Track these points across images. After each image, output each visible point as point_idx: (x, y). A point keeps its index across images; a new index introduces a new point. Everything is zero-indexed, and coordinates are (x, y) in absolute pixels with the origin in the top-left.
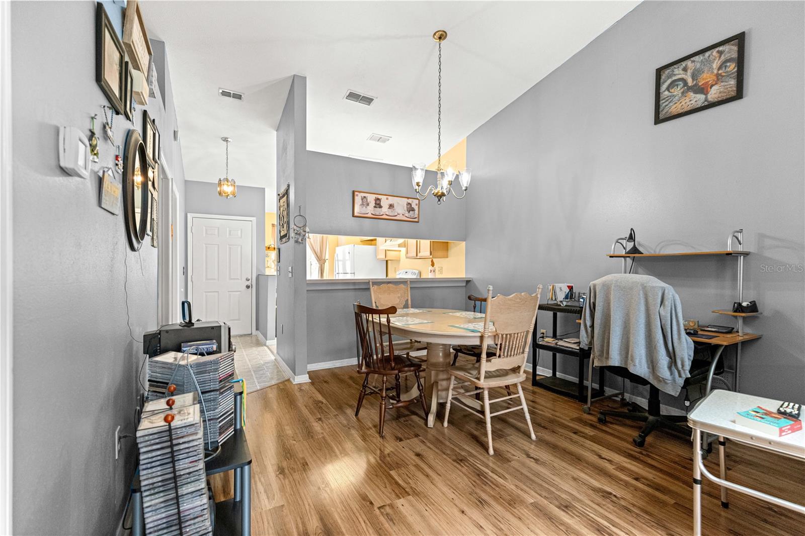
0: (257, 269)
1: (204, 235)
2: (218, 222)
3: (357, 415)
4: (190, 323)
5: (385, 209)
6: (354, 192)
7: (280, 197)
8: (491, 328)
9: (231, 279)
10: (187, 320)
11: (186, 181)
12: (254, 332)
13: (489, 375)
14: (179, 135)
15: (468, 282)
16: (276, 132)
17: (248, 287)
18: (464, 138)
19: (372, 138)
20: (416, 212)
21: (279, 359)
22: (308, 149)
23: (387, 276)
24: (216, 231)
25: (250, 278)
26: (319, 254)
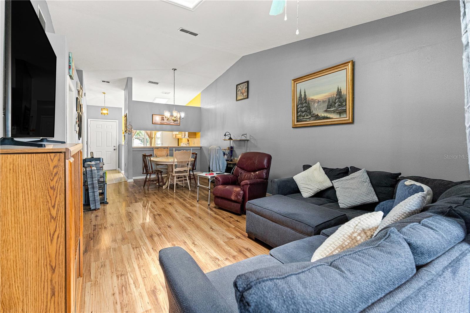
0: (119, 142)
1: (95, 128)
2: (101, 122)
3: (144, 187)
4: (93, 157)
5: (165, 121)
6: (153, 115)
7: (125, 117)
8: (176, 160)
9: (107, 146)
10: (92, 156)
11: (87, 106)
12: (117, 169)
13: (176, 172)
14: (86, 94)
15: (201, 147)
16: (124, 91)
17: (115, 150)
18: (199, 92)
19: (162, 93)
20: (179, 122)
21: (125, 176)
22: (133, 100)
23: (178, 145)
24: (101, 126)
25: (115, 146)
26: (149, 135)
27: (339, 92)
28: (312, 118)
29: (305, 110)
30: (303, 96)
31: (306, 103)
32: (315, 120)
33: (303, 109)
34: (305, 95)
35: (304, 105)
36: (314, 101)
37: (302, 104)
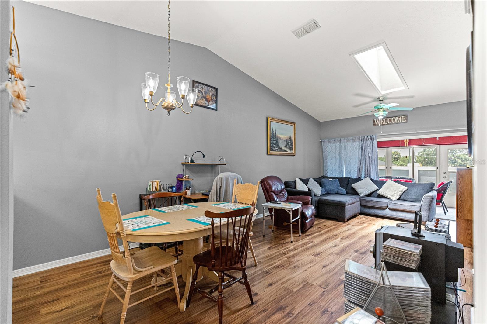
27: (290, 137)
28: (279, 150)
29: (275, 143)
30: (274, 132)
31: (276, 138)
32: (280, 151)
33: (274, 142)
34: (275, 132)
35: (275, 139)
36: (280, 138)
37: (273, 138)
